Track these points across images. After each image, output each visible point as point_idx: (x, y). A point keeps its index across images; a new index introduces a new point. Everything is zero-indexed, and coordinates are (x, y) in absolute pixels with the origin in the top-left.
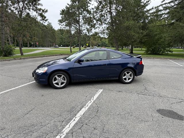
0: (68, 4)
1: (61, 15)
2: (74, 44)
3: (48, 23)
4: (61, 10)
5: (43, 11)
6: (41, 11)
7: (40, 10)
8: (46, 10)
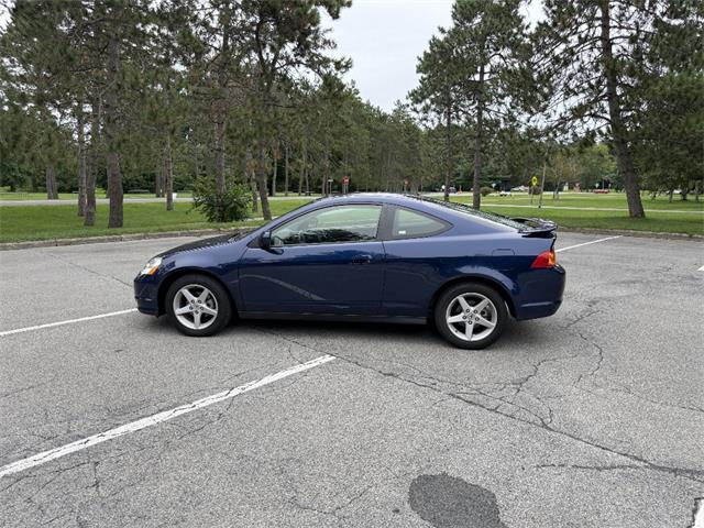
0: (442, 31)
1: (421, 74)
2: (491, 179)
3: (396, 107)
4: (422, 56)
5: (338, 65)
6: (332, 64)
7: (326, 61)
8: (347, 59)
